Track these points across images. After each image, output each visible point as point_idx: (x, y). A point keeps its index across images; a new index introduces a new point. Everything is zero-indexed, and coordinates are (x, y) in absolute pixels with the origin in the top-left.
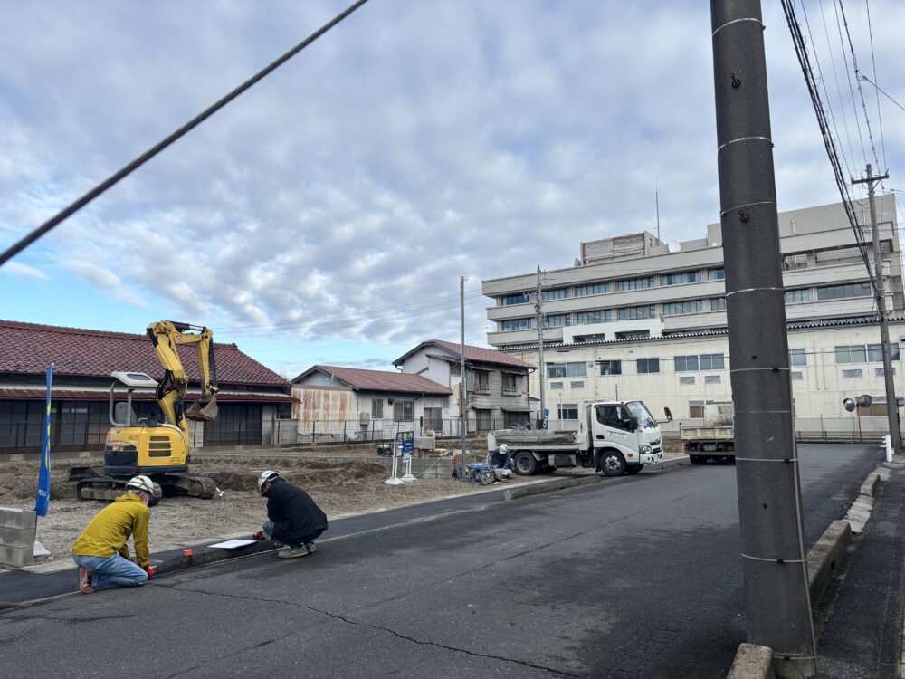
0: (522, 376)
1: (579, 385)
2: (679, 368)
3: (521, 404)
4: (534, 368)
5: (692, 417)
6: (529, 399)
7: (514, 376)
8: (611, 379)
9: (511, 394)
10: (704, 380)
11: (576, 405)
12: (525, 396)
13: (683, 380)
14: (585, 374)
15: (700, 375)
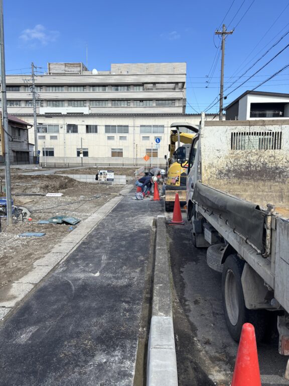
0: (24, 130)
1: (55, 138)
2: (107, 131)
3: (24, 148)
4: (32, 126)
5: (112, 156)
6: (29, 144)
7: (19, 129)
8: (72, 135)
9: (17, 140)
10: (119, 138)
11: (53, 149)
12: (26, 142)
13: (109, 138)
14: (58, 131)
15: (117, 136)
